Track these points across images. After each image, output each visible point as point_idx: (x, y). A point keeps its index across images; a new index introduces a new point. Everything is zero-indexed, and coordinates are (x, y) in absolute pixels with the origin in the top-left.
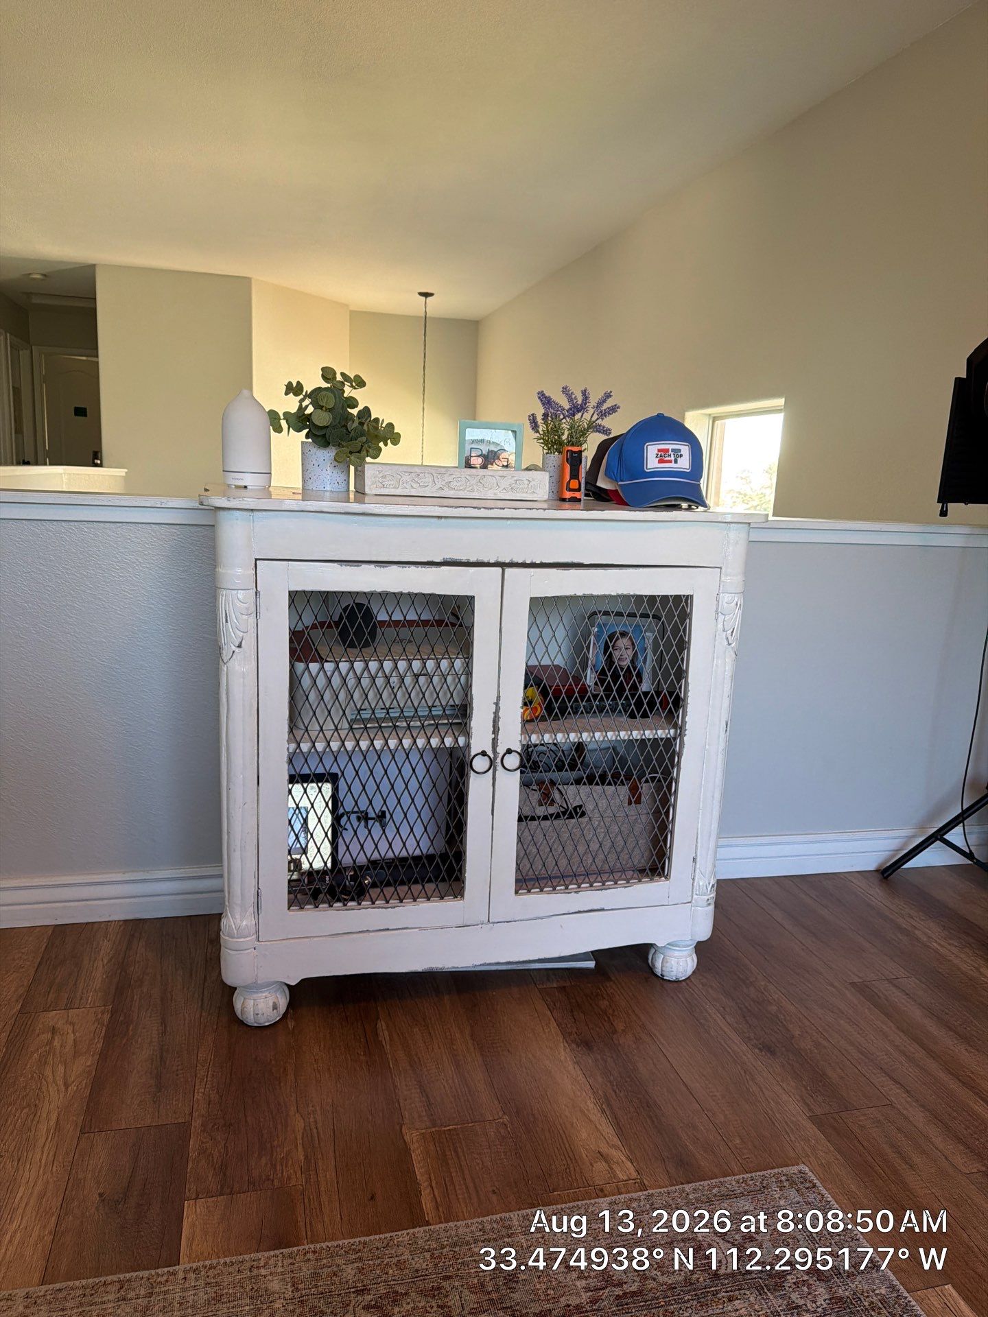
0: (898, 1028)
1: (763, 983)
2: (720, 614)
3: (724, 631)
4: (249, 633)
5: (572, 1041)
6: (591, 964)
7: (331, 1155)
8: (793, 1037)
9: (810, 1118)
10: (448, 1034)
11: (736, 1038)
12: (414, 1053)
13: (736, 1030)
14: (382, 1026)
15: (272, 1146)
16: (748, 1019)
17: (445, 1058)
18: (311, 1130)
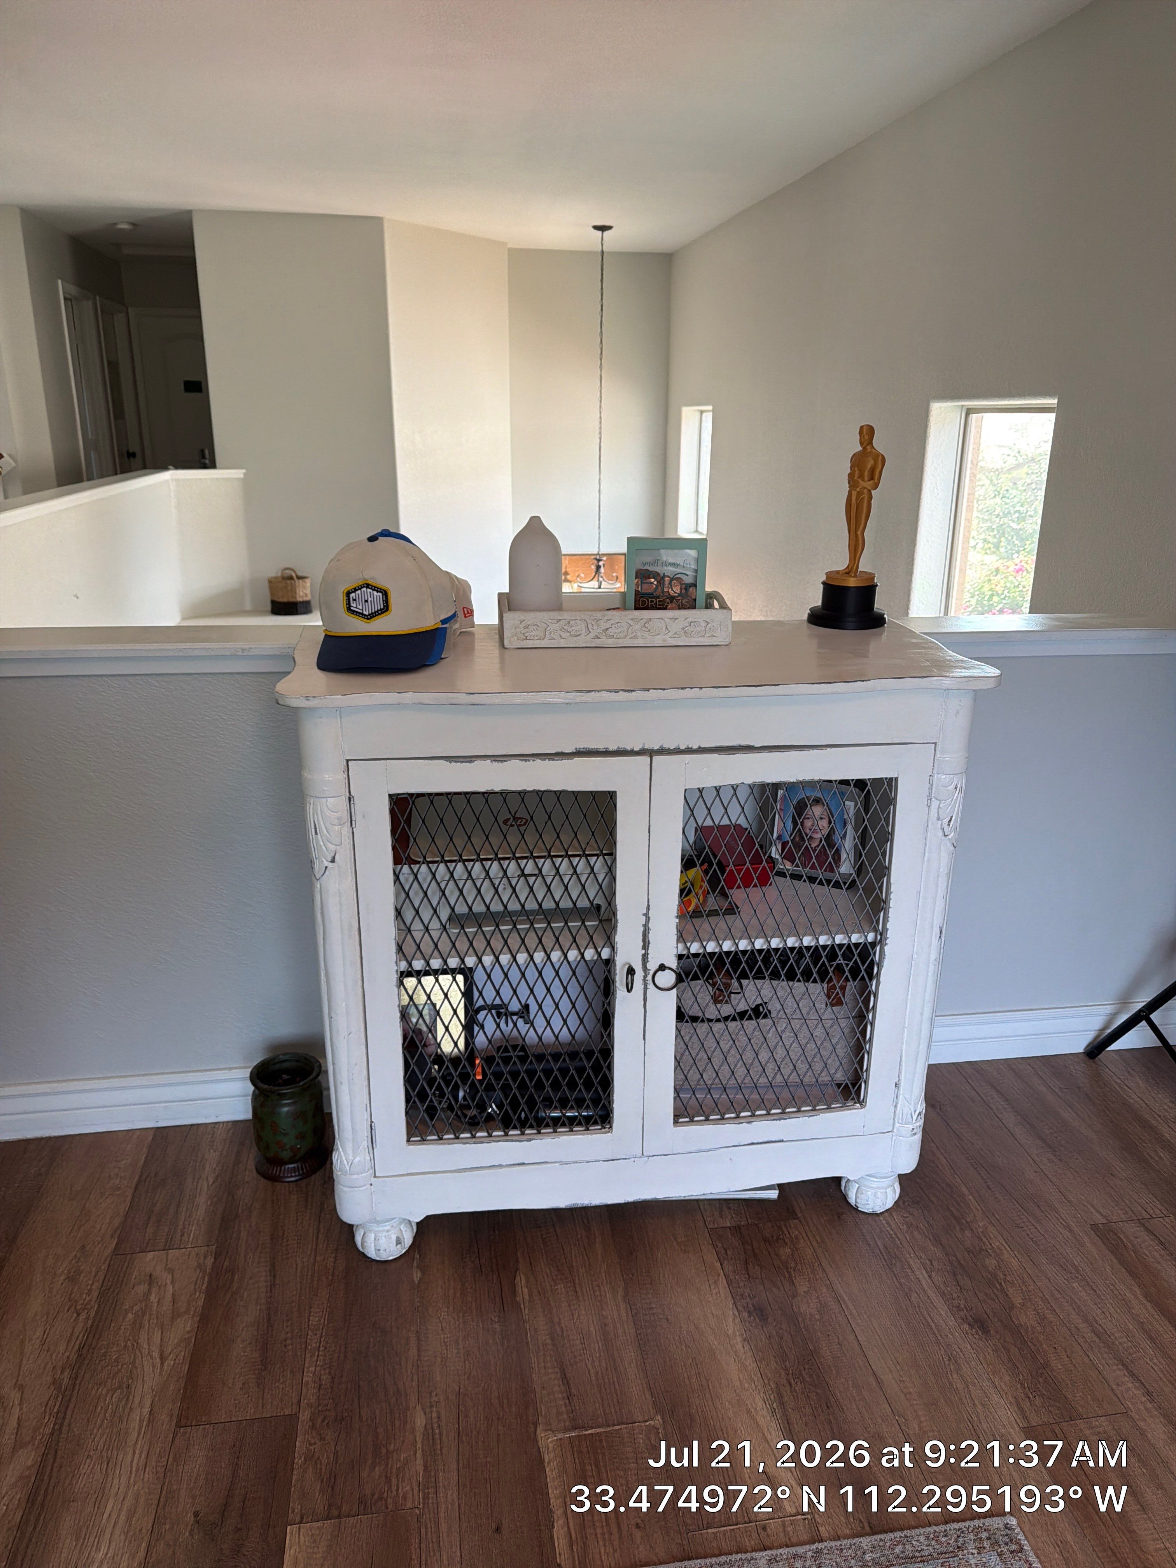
1: (981, 1225)
2: (933, 799)
3: (938, 819)
4: (343, 845)
5: (743, 1307)
6: (774, 1194)
7: (454, 1466)
8: (1012, 1307)
9: (1023, 1429)
10: (598, 1293)
11: (943, 1309)
12: (556, 1320)
13: (943, 1294)
14: (521, 1280)
15: (387, 1451)
16: (959, 1277)
17: (592, 1329)
18: (432, 1428)
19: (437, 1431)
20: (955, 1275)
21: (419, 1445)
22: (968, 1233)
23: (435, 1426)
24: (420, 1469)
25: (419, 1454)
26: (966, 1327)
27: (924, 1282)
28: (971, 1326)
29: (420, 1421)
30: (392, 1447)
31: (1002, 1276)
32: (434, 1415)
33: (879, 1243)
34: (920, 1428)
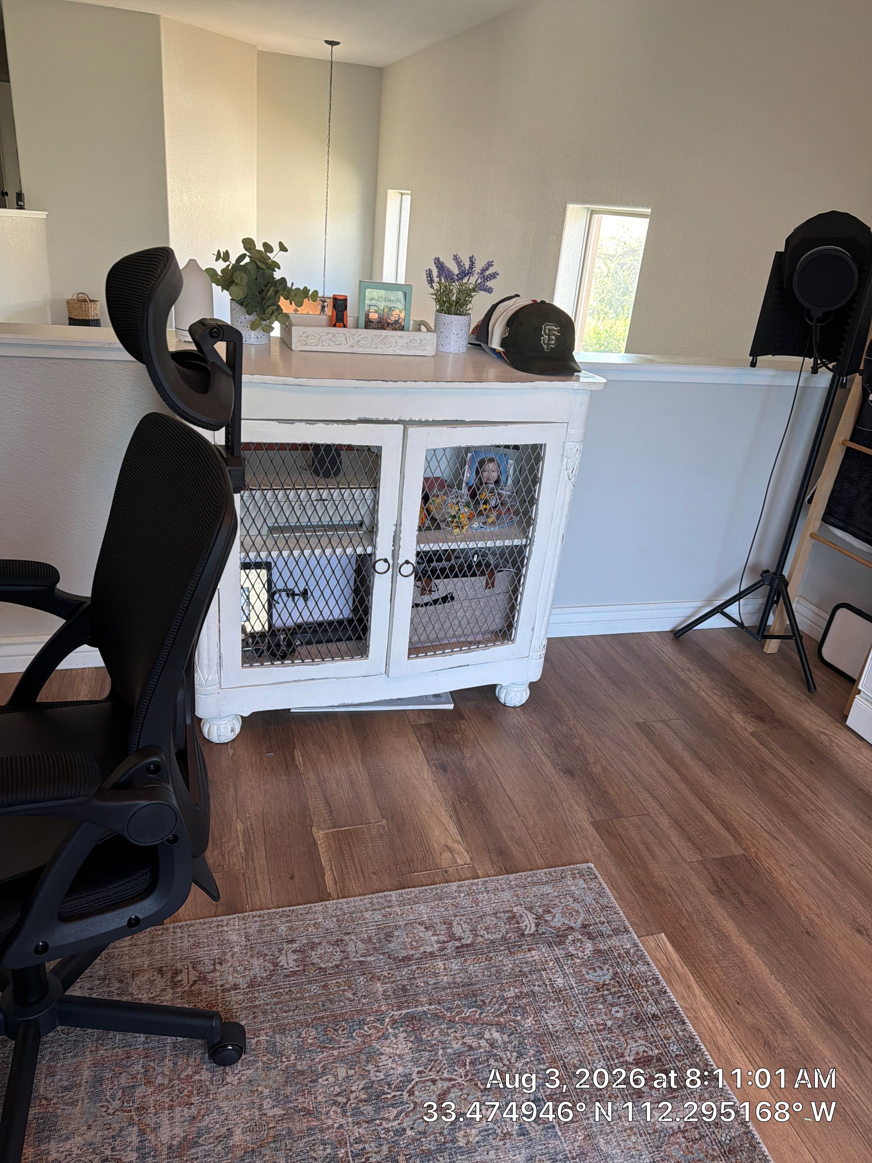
0: (664, 759)
1: (572, 722)
2: (564, 457)
5: (433, 765)
6: (451, 706)
7: (263, 848)
8: (588, 764)
9: (592, 823)
10: (345, 759)
11: (548, 764)
12: (320, 773)
13: (549, 757)
14: (297, 753)
15: (221, 843)
16: (559, 749)
17: (343, 777)
18: (248, 830)
19: (251, 831)
20: (556, 748)
21: (241, 838)
22: (564, 727)
23: (250, 829)
24: (243, 850)
25: (241, 843)
26: (561, 773)
27: (538, 751)
28: (564, 773)
29: (240, 827)
30: (223, 840)
31: (583, 748)
32: (249, 823)
33: (513, 732)
34: (535, 823)
